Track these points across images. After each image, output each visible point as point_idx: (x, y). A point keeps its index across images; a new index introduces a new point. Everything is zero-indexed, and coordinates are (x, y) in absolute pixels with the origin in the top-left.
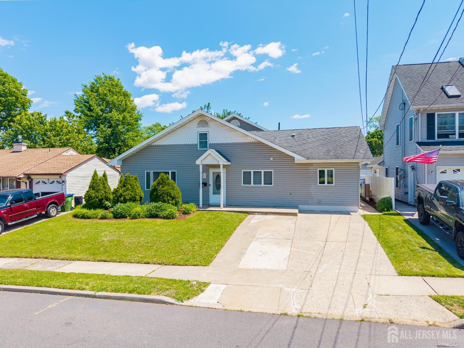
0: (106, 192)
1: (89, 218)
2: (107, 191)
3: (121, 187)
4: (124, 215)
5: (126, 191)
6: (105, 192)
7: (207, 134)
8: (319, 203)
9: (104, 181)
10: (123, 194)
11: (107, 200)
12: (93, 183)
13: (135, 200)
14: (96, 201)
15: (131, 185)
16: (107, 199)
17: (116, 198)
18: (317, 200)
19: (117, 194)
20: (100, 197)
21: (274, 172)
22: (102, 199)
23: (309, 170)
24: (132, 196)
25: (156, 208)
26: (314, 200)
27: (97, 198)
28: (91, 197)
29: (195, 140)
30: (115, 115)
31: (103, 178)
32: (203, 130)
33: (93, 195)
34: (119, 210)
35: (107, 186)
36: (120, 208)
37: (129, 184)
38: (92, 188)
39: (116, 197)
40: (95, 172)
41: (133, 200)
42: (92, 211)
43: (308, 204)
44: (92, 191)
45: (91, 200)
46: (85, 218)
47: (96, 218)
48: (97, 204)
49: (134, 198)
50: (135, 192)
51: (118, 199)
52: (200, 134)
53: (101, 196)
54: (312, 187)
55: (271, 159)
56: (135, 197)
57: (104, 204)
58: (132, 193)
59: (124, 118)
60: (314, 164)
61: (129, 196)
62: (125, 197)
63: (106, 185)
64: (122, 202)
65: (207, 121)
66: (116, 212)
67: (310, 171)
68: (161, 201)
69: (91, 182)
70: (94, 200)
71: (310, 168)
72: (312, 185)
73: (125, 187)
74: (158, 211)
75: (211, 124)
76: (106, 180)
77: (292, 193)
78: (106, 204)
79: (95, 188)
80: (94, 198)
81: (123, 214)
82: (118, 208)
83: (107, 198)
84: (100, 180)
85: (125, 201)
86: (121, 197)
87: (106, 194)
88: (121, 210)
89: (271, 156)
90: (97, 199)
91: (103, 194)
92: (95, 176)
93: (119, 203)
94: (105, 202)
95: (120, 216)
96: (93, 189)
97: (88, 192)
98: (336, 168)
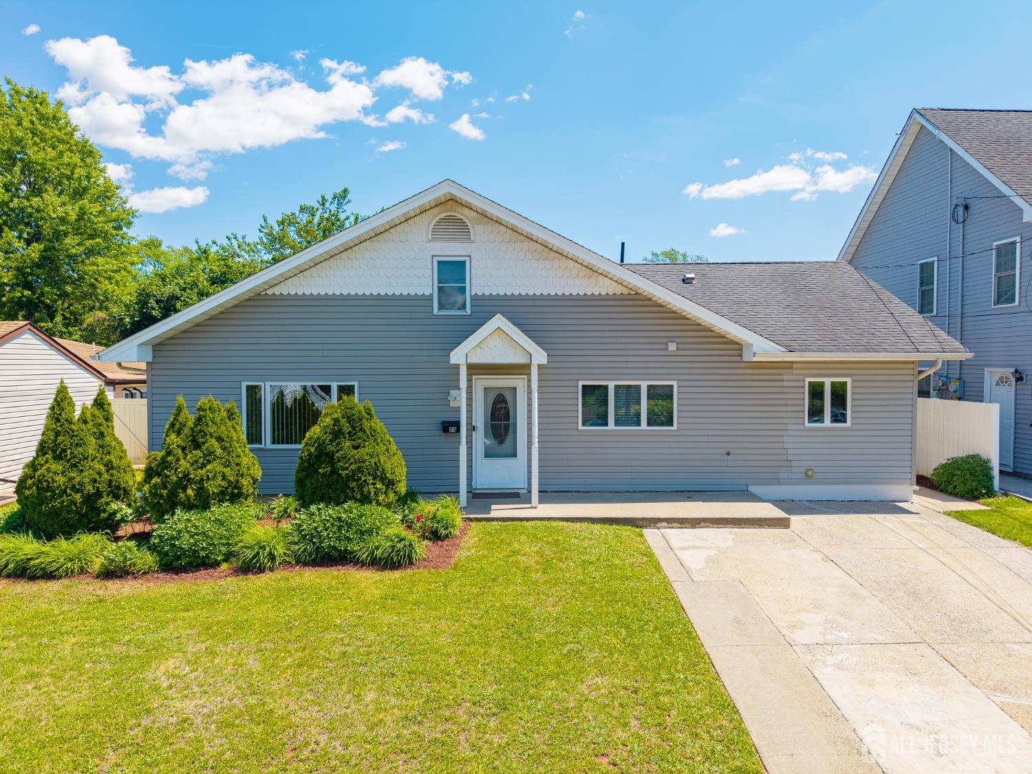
0: (112, 468)
1: (49, 576)
2: (115, 462)
3: (184, 449)
4: (207, 556)
5: (203, 466)
6: (109, 466)
7: (465, 262)
8: (808, 477)
9: (100, 425)
10: (192, 476)
11: (116, 497)
12: (57, 434)
13: (239, 495)
14: (74, 503)
15: (220, 439)
16: (118, 492)
17: (165, 492)
18: (804, 470)
19: (167, 477)
20: (90, 489)
21: (679, 387)
22: (99, 494)
23: (782, 381)
24: (230, 481)
25: (340, 528)
26: (794, 470)
27: (78, 491)
28: (48, 488)
29: (424, 283)
30: (54, 204)
31: (97, 413)
32: (452, 250)
33: (60, 479)
34: (185, 542)
35: (114, 443)
36: (188, 532)
37: (212, 437)
38: (54, 452)
39: (165, 487)
40: (59, 392)
41: (233, 494)
42: (63, 544)
43: (778, 482)
44: (56, 467)
45: (53, 498)
46: (33, 578)
47: (82, 571)
48: (77, 512)
49: (235, 487)
50: (237, 464)
51: (173, 494)
52: (439, 262)
53: (95, 481)
54: (790, 433)
55: (672, 347)
56: (237, 485)
57: (104, 511)
58: (227, 471)
59: (82, 215)
60: (795, 366)
61: (219, 481)
62: (202, 488)
63: (108, 439)
64: (189, 507)
65: (465, 220)
66: (173, 546)
67: (785, 384)
68: (356, 500)
69: (47, 429)
70: (65, 497)
71: (785, 377)
72: (790, 427)
73: (197, 446)
74: (349, 539)
75: (479, 231)
76: (107, 420)
77: (732, 451)
78: (115, 513)
79: (64, 451)
80: (65, 491)
81: (203, 554)
82: (180, 532)
83: (118, 488)
84: (85, 422)
85: (202, 502)
86: (184, 489)
87: (112, 475)
88: (192, 541)
89: (672, 339)
90: (78, 497)
91: (99, 474)
92: (65, 404)
93: (178, 512)
94: (108, 504)
95: (189, 564)
96: (58, 458)
97: (33, 466)
98: (855, 378)
